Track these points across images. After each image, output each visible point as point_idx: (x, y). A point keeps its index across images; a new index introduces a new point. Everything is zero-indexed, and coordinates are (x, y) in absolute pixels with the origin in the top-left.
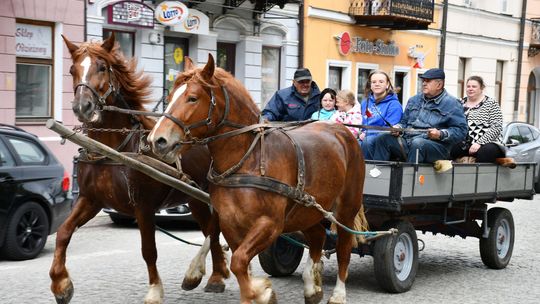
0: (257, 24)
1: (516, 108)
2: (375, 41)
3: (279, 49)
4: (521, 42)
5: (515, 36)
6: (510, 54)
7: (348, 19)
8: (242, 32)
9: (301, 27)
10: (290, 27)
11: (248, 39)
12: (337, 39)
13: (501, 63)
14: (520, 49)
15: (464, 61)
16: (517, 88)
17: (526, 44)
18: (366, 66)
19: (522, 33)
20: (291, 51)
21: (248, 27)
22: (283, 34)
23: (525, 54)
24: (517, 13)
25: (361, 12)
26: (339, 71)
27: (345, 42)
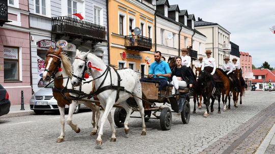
0: (94, 48)
2: (134, 55)
3: (102, 57)
5: (177, 54)
7: (124, 47)
9: (109, 49)
10: (105, 49)
12: (121, 54)
18: (131, 63)
19: (179, 54)
20: (106, 58)
22: (103, 52)
25: (128, 45)
27: (123, 55)
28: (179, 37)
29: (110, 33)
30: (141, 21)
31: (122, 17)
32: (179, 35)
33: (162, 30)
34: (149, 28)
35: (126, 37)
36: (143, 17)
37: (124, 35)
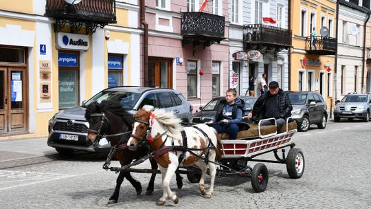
0: (276, 56)
1: (362, 87)
2: (313, 60)
3: (282, 66)
4: (363, 57)
5: (361, 55)
6: (359, 63)
7: (305, 52)
8: (271, 60)
9: (289, 57)
10: (286, 56)
11: (273, 62)
12: (301, 60)
13: (356, 67)
14: (363, 61)
15: (343, 67)
16: (363, 77)
17: (366, 58)
18: (310, 71)
19: (364, 54)
20: (286, 66)
21: (273, 58)
22: (283, 59)
23: (365, 63)
24: (361, 45)
25: (309, 49)
26: (301, 73)
27: (304, 61)
28: (365, 29)
29: (293, 36)
30: (322, 14)
31: (303, 13)
32: (365, 26)
33: (344, 22)
34: (330, 21)
35: (307, 38)
36: (324, 9)
37: (304, 36)
